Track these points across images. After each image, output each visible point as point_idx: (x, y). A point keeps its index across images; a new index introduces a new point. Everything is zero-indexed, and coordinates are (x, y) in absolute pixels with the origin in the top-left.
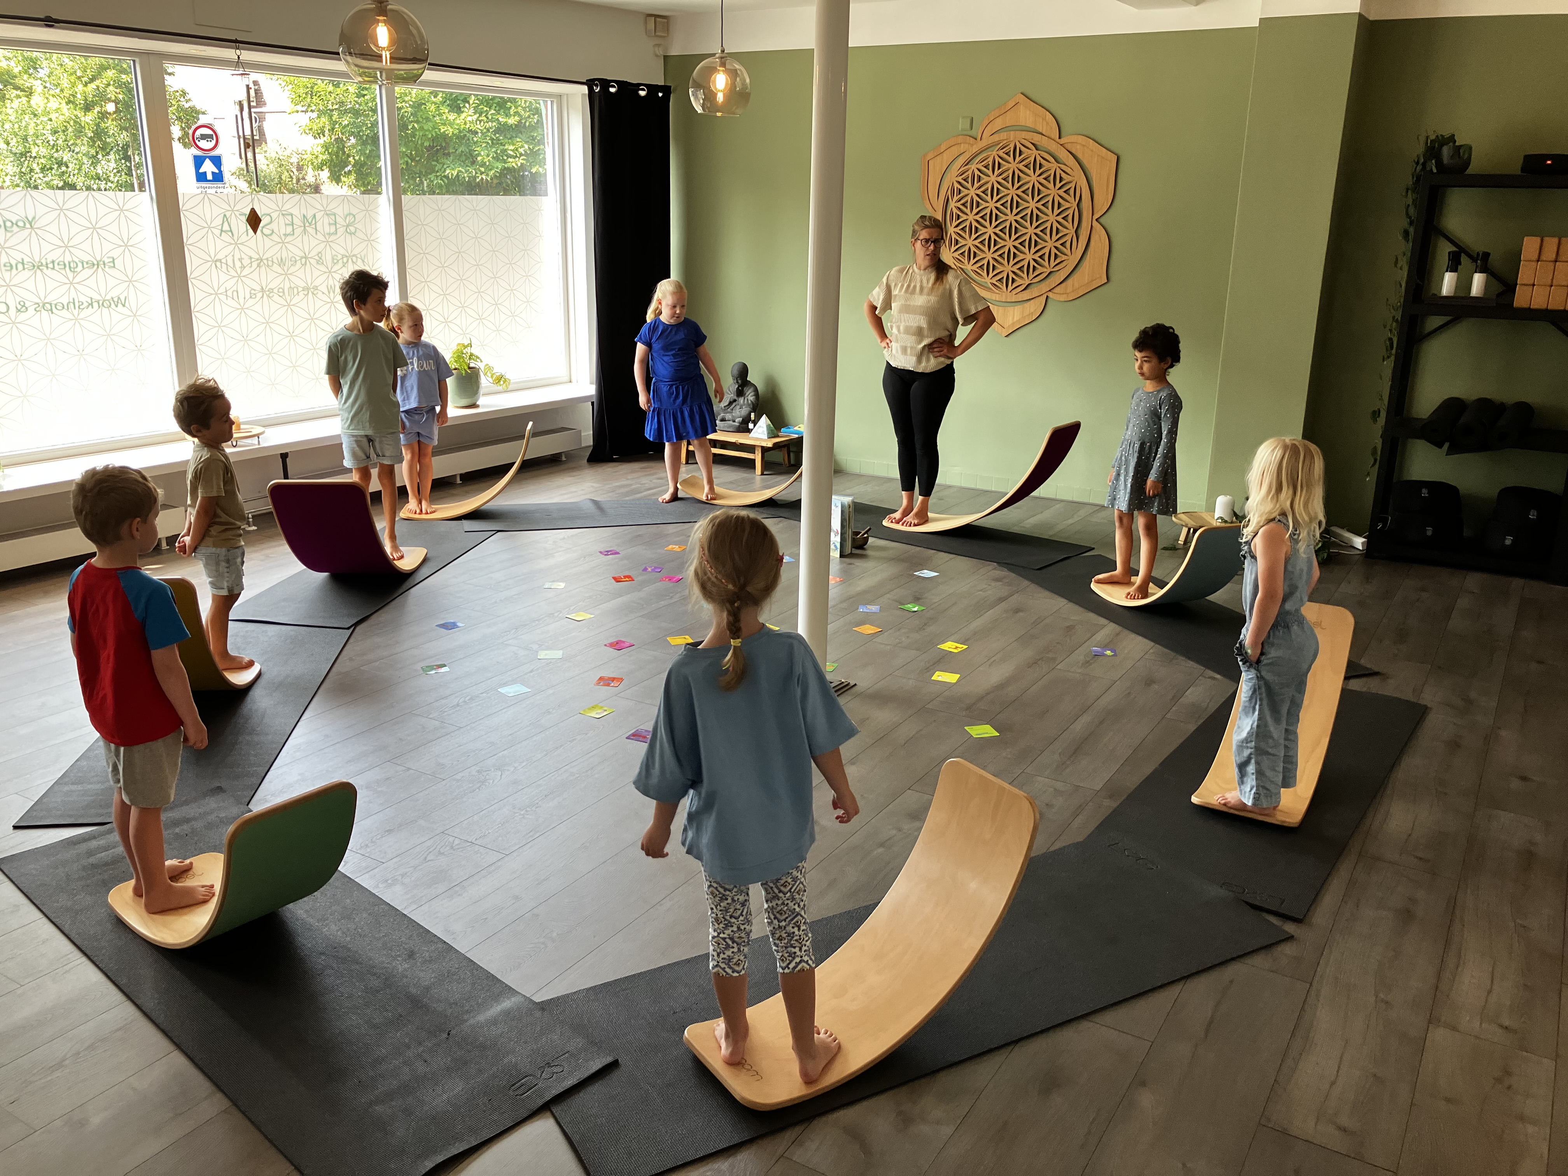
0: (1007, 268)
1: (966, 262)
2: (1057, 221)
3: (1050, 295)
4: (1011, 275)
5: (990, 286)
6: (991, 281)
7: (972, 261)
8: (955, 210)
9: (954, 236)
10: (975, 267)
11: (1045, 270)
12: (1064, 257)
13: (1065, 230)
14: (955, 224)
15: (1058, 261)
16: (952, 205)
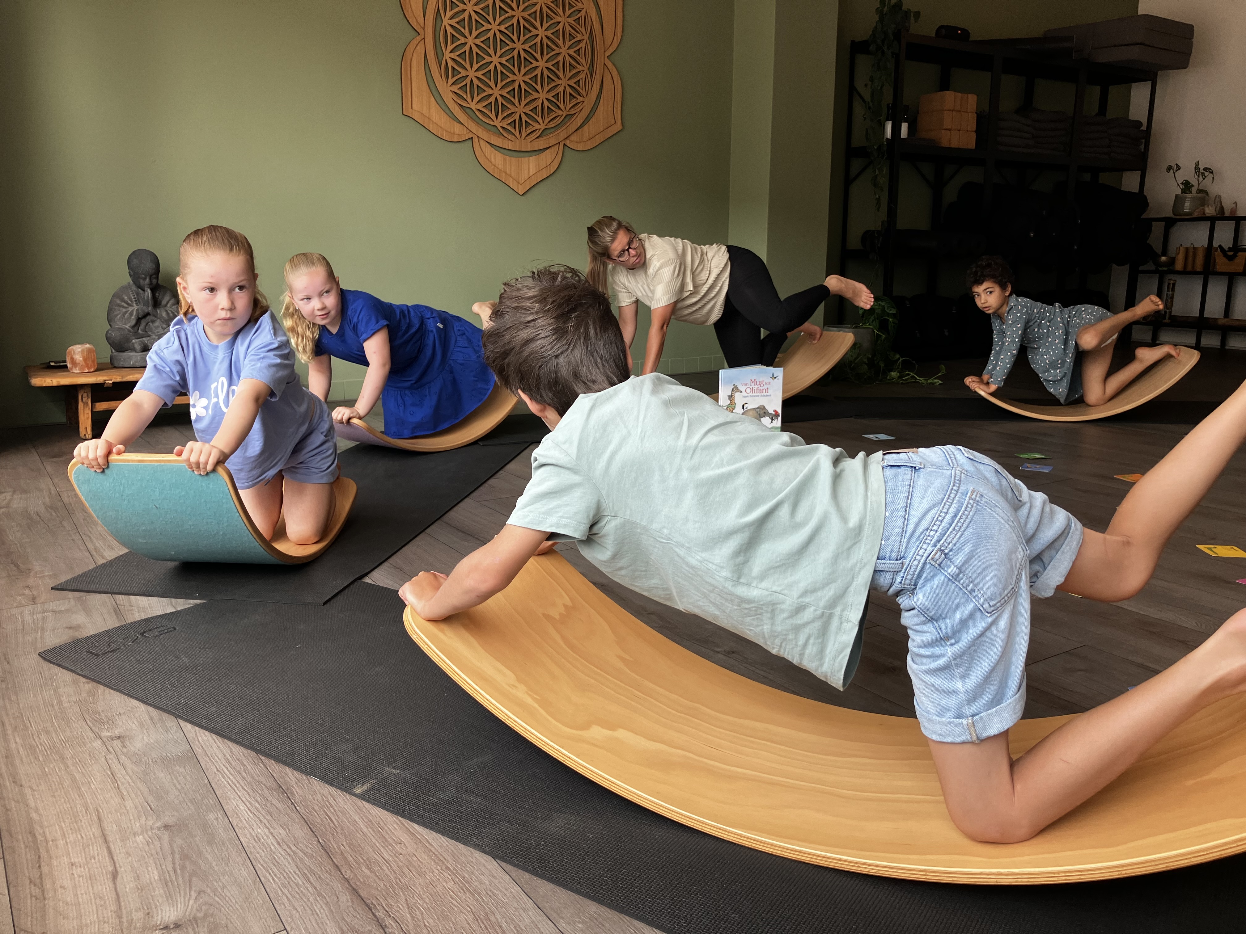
0: (520, 109)
1: (469, 99)
2: (570, 56)
3: (568, 143)
4: (524, 118)
5: (501, 130)
6: (501, 124)
7: (476, 99)
8: (449, 30)
9: (451, 63)
10: (480, 106)
11: (560, 112)
12: (580, 99)
13: (578, 66)
14: (450, 48)
15: (574, 102)
16: (446, 22)
